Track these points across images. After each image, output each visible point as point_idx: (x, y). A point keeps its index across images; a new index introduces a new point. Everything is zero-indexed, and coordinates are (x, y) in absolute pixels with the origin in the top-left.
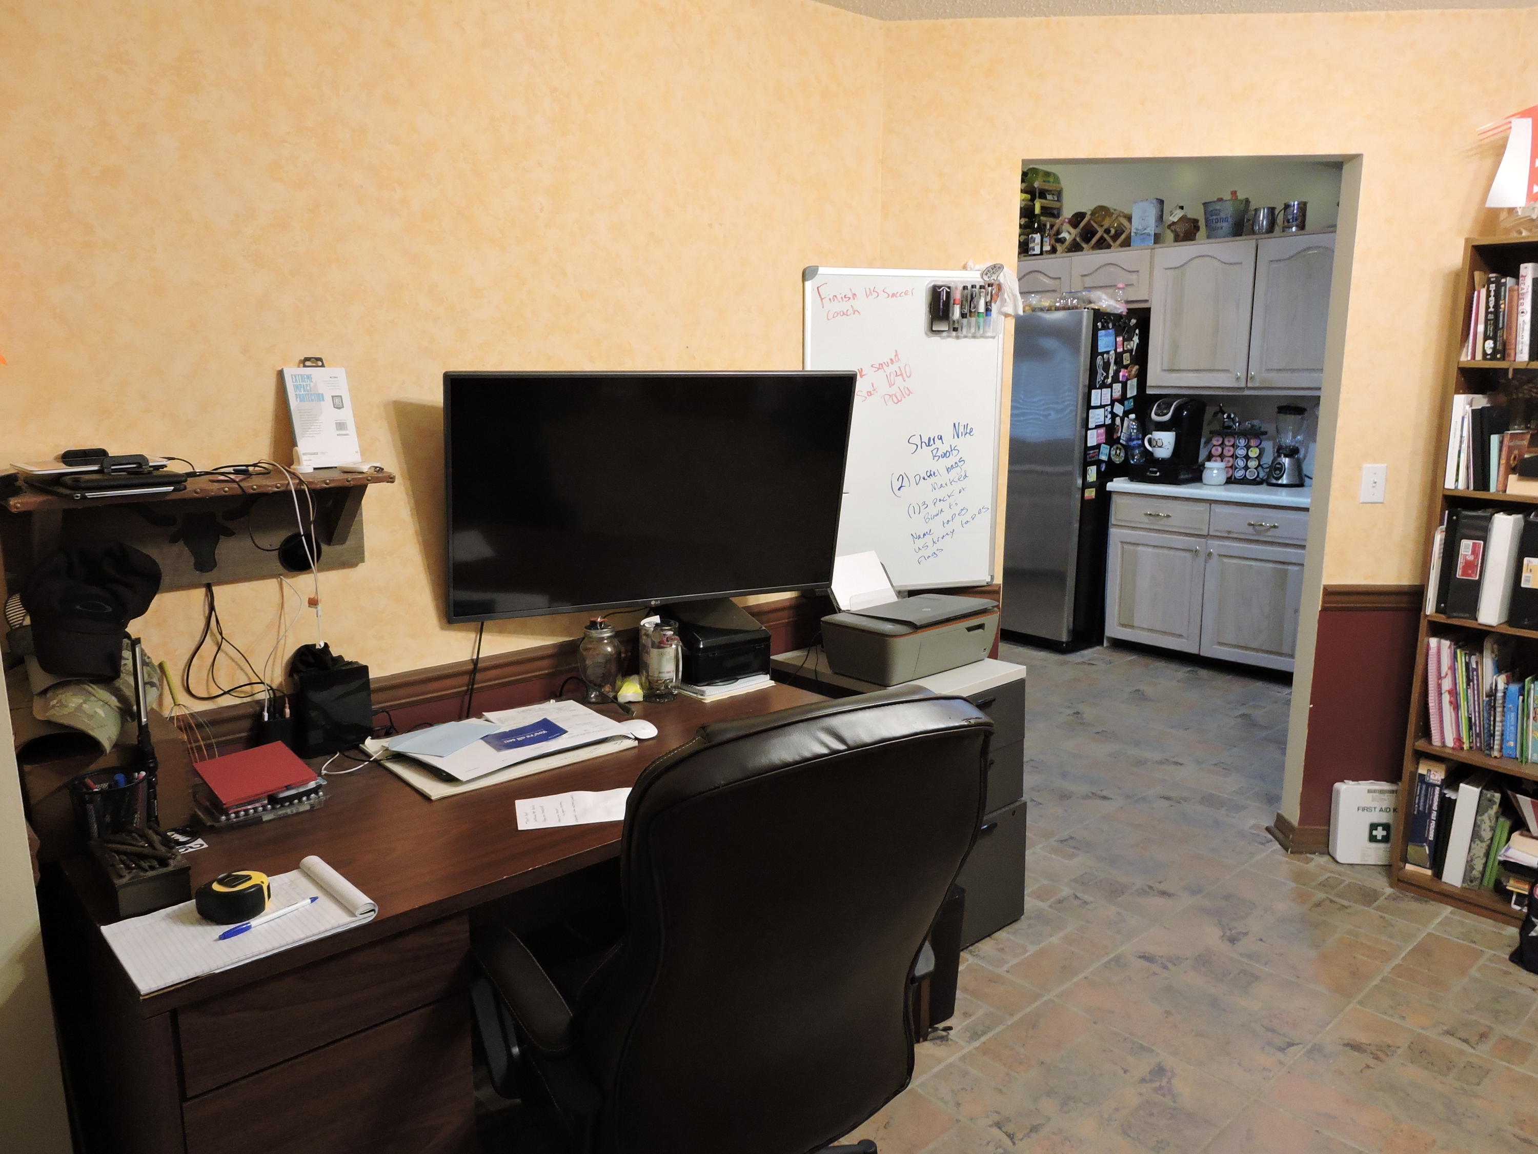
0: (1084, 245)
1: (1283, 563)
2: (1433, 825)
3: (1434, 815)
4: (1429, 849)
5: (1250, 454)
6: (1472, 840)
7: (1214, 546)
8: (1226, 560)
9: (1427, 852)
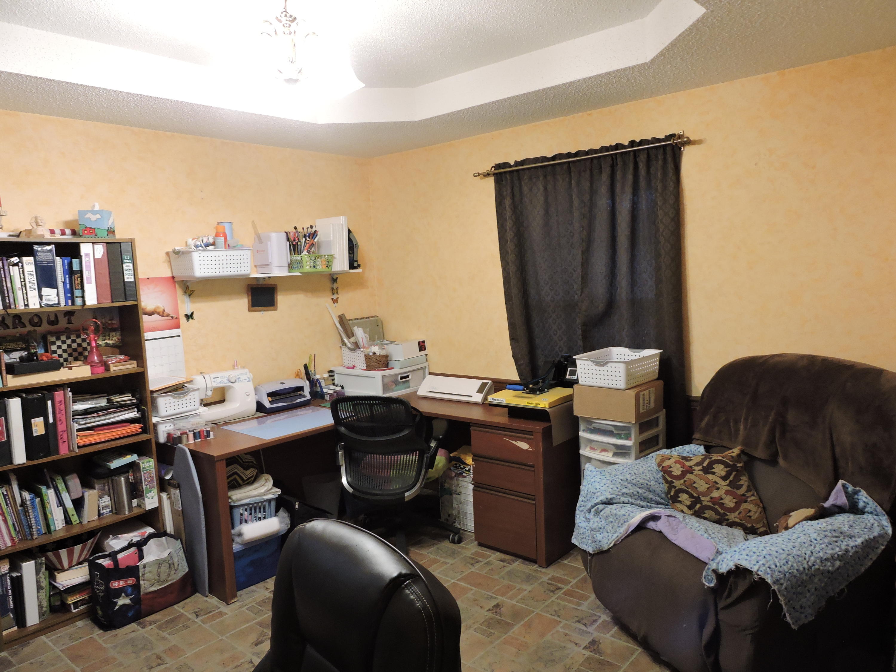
2: (11, 599)
3: (10, 593)
4: (13, 615)
6: (38, 592)
9: (12, 617)
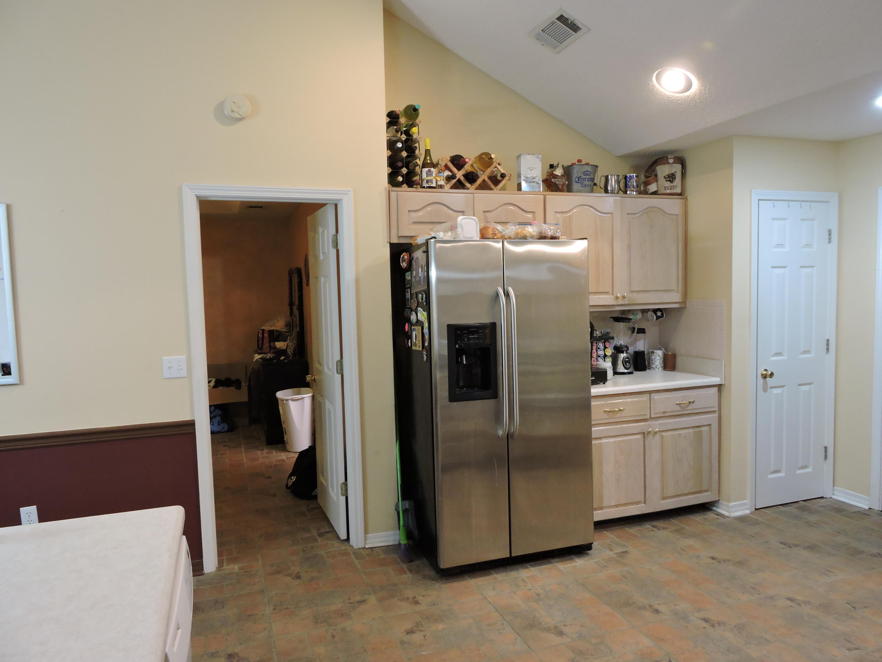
0: (468, 185)
1: (698, 427)
5: (607, 354)
7: (656, 426)
8: (663, 434)
